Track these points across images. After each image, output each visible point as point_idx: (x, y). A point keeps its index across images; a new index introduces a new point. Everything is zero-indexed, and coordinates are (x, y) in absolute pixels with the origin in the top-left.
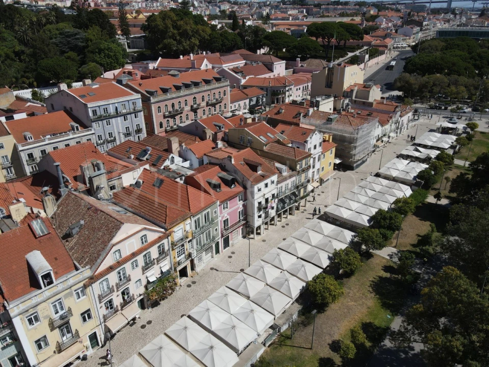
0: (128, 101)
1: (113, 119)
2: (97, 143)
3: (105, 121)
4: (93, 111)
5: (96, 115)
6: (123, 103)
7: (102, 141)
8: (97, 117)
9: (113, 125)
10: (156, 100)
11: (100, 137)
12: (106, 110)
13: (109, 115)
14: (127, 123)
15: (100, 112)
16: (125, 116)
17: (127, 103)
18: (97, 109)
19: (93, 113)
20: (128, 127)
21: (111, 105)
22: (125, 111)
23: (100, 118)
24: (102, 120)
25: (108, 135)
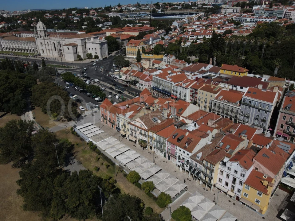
0: (264, 104)
1: (252, 108)
2: (240, 114)
3: (248, 107)
4: (244, 100)
5: (245, 102)
6: (261, 103)
7: (242, 114)
8: (244, 103)
9: (250, 110)
10: (284, 111)
11: (242, 112)
12: (250, 102)
13: (250, 105)
14: (258, 114)
15: (247, 102)
16: (259, 109)
17: (262, 105)
18: (246, 100)
19: (244, 101)
20: (258, 116)
21: (253, 101)
22: (260, 107)
23: (245, 104)
24: (246, 105)
25: (246, 113)
